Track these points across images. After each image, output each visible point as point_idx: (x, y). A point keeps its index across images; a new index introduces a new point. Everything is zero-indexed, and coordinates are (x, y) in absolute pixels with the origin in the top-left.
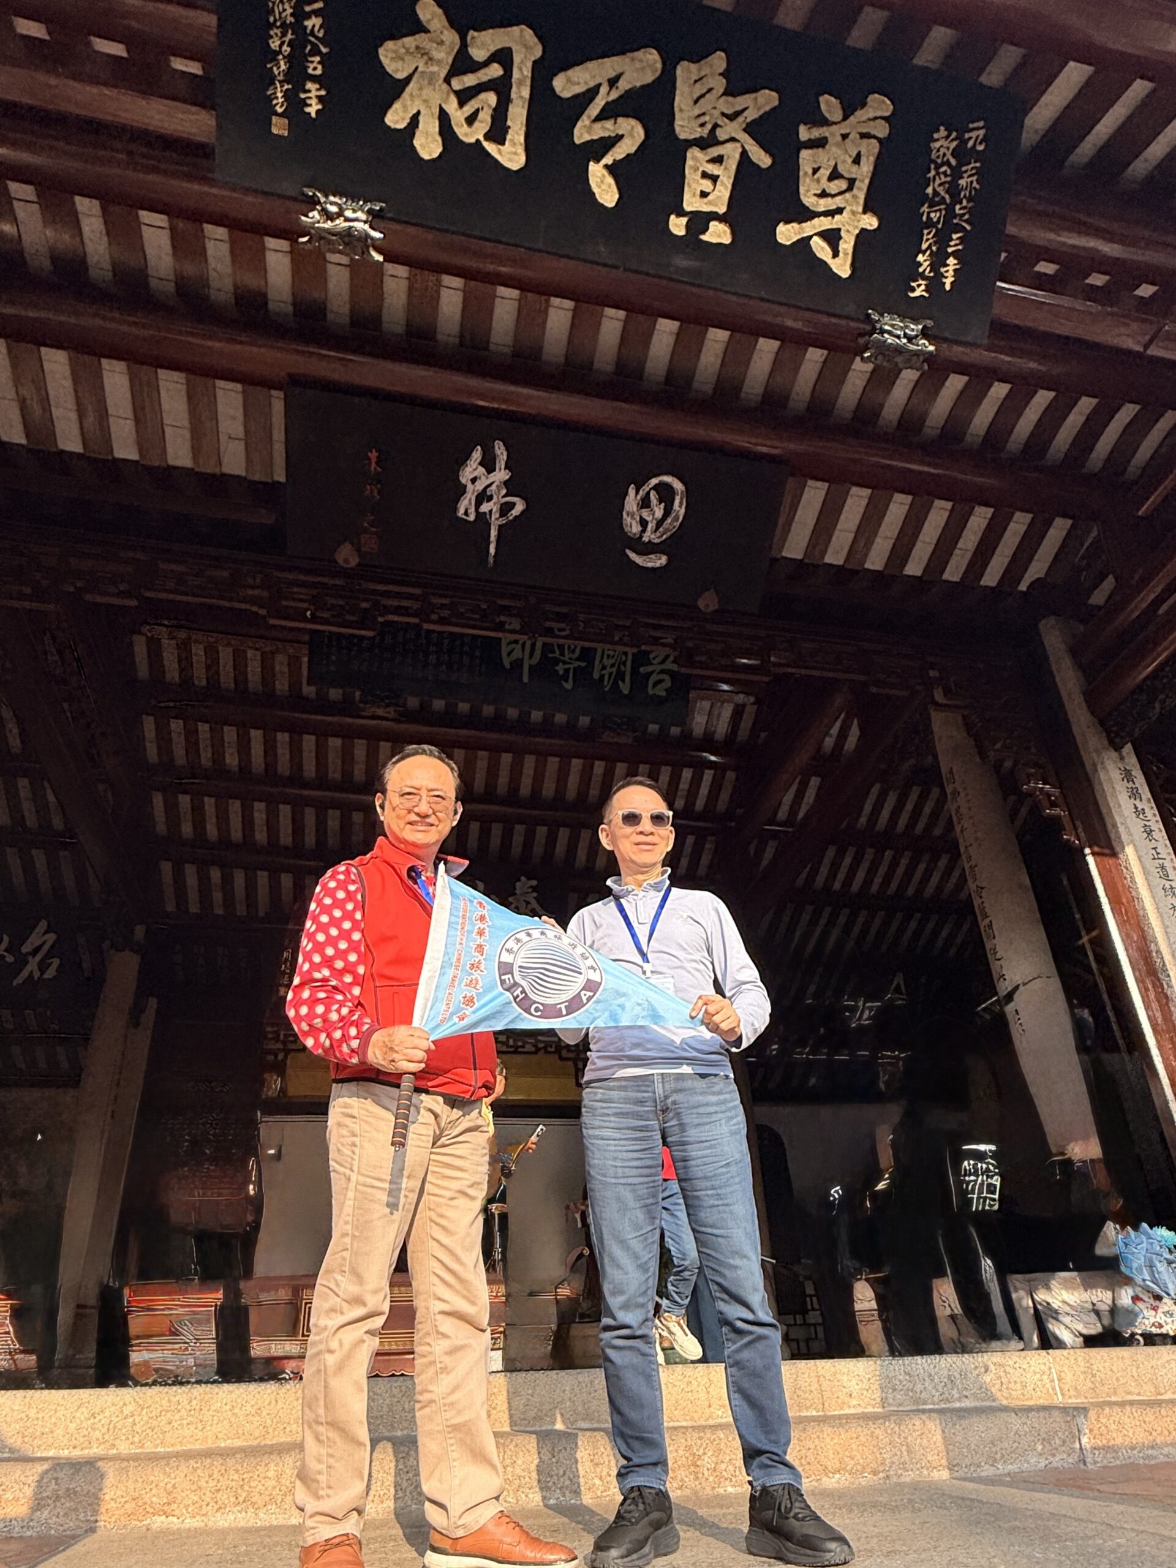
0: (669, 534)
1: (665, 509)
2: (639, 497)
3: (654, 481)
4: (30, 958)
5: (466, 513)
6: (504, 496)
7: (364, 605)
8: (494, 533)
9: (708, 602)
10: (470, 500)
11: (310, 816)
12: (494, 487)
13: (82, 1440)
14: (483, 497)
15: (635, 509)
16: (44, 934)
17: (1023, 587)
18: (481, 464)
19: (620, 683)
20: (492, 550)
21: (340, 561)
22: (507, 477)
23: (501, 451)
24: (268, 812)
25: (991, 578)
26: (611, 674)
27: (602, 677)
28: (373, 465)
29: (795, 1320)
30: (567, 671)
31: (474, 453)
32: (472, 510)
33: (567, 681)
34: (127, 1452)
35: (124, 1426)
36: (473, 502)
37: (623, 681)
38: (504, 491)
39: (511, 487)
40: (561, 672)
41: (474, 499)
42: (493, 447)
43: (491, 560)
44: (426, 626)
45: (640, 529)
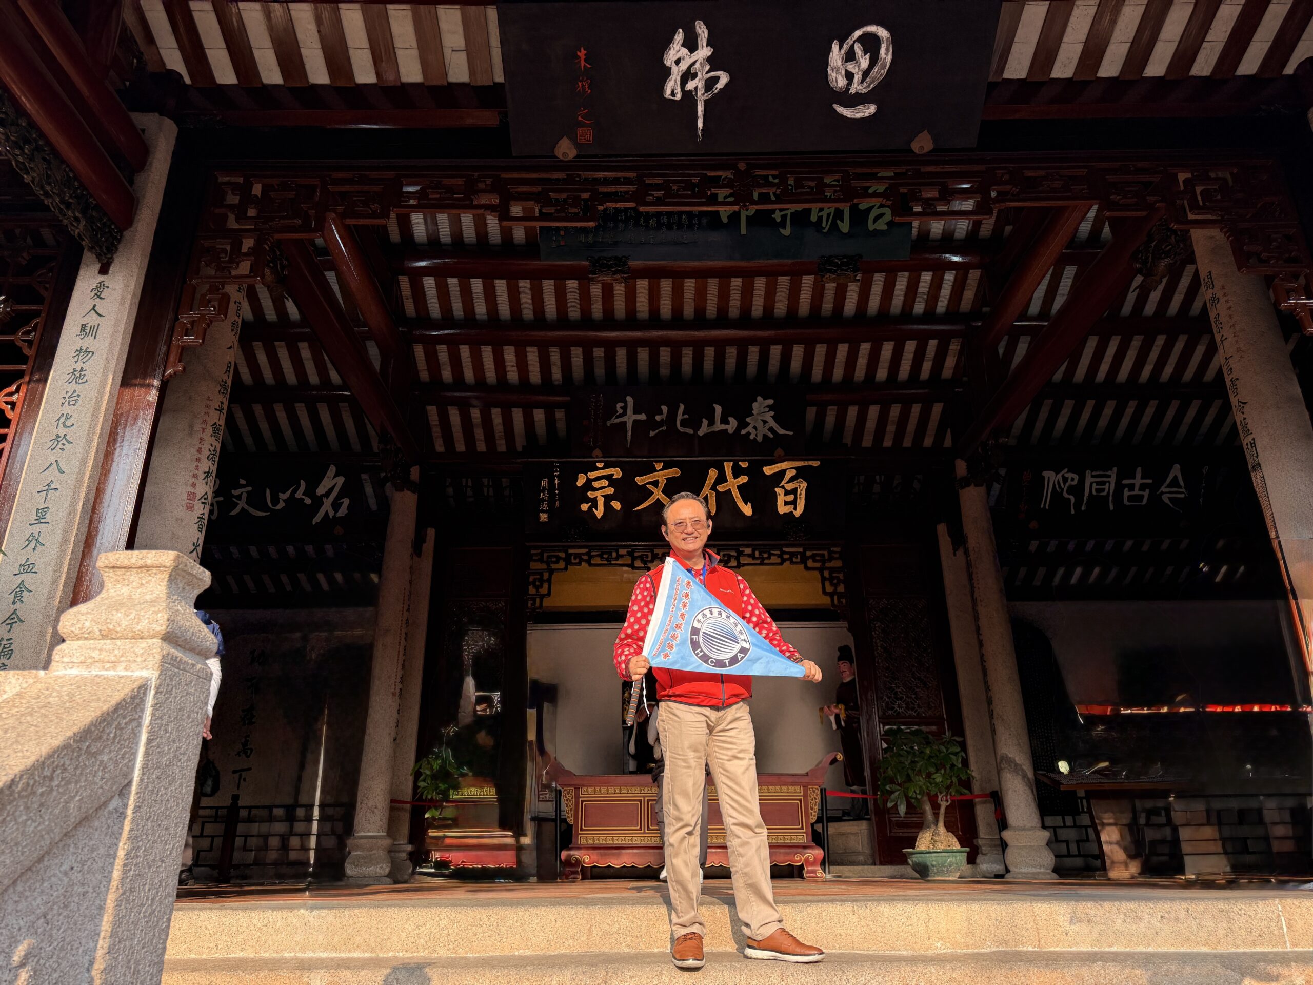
0: (876, 82)
1: (871, 59)
2: (843, 52)
3: (858, 33)
4: (325, 500)
5: (673, 94)
6: (707, 73)
7: (585, 196)
8: (700, 108)
9: (922, 144)
10: (676, 81)
11: (555, 354)
12: (697, 65)
13: (411, 945)
14: (688, 75)
15: (840, 63)
16: (334, 477)
17: (1289, 70)
18: (683, 45)
19: (839, 222)
20: (700, 124)
21: (560, 156)
22: (710, 53)
23: (702, 30)
24: (517, 354)
25: (1249, 65)
26: (829, 215)
27: (820, 219)
28: (583, 63)
29: (1064, 822)
30: (784, 217)
31: (676, 37)
32: (678, 91)
33: (784, 227)
34: (445, 956)
35: (441, 936)
36: (679, 83)
37: (842, 221)
38: (708, 67)
39: (714, 62)
40: (778, 220)
41: (679, 79)
42: (695, 27)
43: (700, 133)
44: (642, 209)
45: (845, 82)
